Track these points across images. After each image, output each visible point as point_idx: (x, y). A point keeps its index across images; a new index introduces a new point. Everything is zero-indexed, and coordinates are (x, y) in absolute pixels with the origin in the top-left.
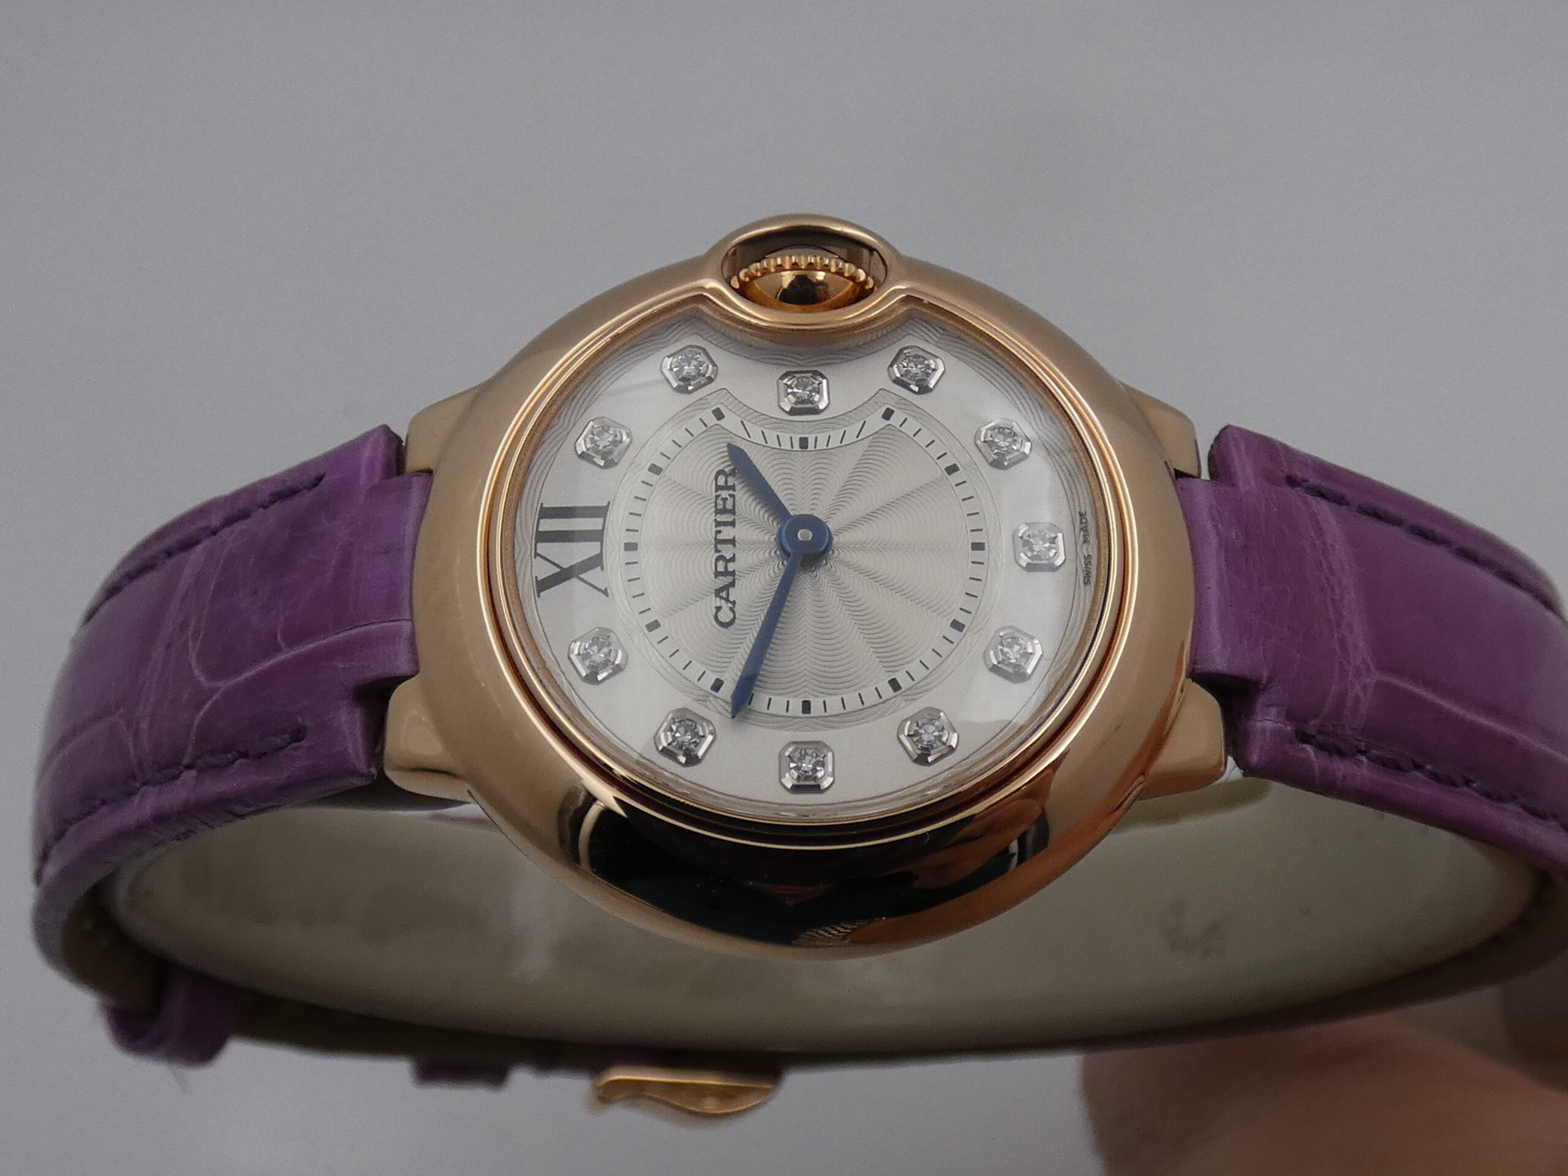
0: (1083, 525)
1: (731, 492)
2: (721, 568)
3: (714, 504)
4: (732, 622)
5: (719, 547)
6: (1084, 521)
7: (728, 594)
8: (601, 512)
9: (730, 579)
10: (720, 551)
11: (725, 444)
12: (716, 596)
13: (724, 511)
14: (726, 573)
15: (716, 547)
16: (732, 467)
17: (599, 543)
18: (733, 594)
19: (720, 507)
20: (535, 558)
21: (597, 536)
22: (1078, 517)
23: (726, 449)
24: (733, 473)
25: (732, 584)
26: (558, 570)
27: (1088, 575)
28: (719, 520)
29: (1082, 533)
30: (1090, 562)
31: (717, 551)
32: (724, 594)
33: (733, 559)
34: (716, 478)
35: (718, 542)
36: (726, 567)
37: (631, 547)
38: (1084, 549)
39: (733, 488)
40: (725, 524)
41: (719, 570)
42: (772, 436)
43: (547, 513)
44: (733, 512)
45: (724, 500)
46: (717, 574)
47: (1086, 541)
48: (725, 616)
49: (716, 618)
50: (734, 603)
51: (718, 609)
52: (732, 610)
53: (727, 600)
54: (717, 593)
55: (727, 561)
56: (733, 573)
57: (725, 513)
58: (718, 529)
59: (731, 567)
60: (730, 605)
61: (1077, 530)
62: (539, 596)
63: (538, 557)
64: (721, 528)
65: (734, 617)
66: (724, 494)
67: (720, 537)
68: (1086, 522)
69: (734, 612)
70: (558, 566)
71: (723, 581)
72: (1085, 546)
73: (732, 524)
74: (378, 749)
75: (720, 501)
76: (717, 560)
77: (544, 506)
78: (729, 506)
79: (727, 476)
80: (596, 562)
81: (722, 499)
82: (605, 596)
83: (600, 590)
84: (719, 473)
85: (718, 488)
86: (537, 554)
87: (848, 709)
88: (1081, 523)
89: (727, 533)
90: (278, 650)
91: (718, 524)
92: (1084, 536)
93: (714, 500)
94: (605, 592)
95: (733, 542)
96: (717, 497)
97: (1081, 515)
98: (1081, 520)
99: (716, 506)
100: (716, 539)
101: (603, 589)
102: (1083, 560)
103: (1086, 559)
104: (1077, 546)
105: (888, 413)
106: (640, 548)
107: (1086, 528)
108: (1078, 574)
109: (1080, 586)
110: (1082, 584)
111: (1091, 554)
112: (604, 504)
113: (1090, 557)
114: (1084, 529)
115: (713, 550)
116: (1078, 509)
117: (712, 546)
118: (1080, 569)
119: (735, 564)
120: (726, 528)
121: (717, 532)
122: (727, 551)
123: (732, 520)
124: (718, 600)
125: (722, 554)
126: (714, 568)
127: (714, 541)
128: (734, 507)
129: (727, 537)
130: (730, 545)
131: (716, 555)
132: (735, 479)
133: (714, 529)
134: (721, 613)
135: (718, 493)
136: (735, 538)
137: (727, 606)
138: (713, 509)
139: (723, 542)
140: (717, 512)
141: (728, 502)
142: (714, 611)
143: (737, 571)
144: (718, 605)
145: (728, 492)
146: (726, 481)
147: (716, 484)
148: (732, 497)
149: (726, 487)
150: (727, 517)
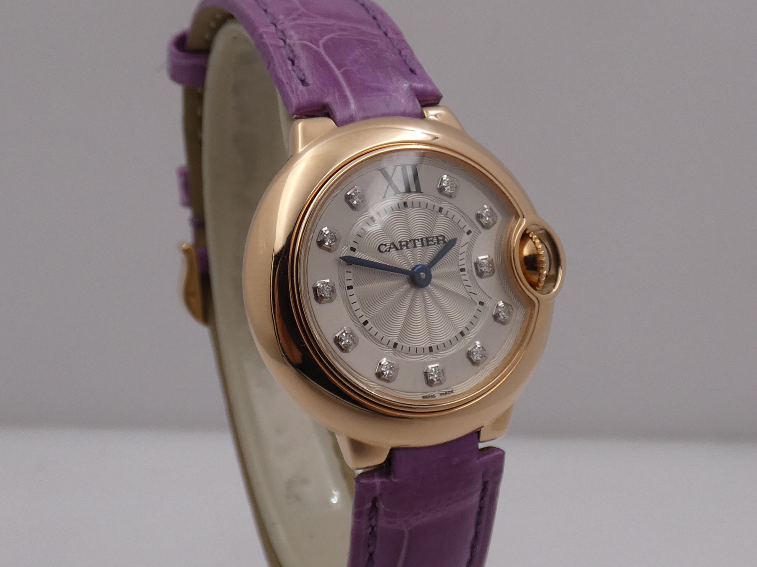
0: (448, 393)
4: (381, 251)
5: (412, 241)
6: (450, 393)
7: (392, 248)
8: (418, 190)
9: (399, 248)
11: (456, 237)
12: (391, 243)
13: (428, 241)
14: (401, 246)
15: (412, 240)
16: (447, 241)
17: (405, 191)
18: (393, 250)
20: (394, 166)
21: (408, 190)
22: (451, 390)
23: (455, 238)
24: (445, 242)
25: (397, 249)
26: (390, 176)
27: (426, 397)
29: (445, 393)
30: (432, 397)
31: (410, 241)
32: (392, 246)
33: (407, 248)
34: (441, 235)
35: (414, 240)
37: (406, 205)
38: (437, 394)
39: (438, 243)
40: (422, 244)
42: (464, 256)
43: (414, 168)
44: (428, 245)
45: (432, 241)
46: (400, 242)
47: (441, 394)
48: (383, 248)
49: (382, 244)
51: (385, 245)
52: (386, 251)
53: (390, 248)
54: (393, 244)
55: (406, 246)
56: (402, 249)
57: (427, 242)
58: (420, 240)
59: (405, 248)
60: (388, 250)
61: (445, 390)
62: (378, 170)
63: (394, 167)
66: (435, 240)
67: (416, 241)
68: (449, 394)
70: (392, 176)
71: (398, 245)
72: (439, 395)
73: (423, 246)
74: (304, 117)
75: (432, 238)
76: (406, 241)
77: (417, 166)
78: (430, 243)
79: (443, 240)
80: (397, 191)
81: (433, 239)
82: (383, 197)
83: (385, 195)
84: (444, 237)
85: (437, 237)
86: (395, 166)
87: (352, 305)
88: (449, 392)
89: (418, 244)
90: (339, 69)
91: (422, 239)
92: (443, 394)
93: (432, 236)
94: (384, 197)
95: (415, 246)
96: (433, 237)
97: (452, 392)
99: (429, 237)
102: (433, 394)
103: (434, 395)
104: (439, 391)
105: (481, 303)
106: (406, 209)
107: (447, 394)
108: (426, 393)
109: (421, 395)
110: (422, 396)
111: (436, 398)
112: (422, 191)
113: (435, 397)
114: (446, 393)
115: (410, 239)
116: (454, 389)
117: (412, 238)
118: (429, 394)
119: (406, 249)
120: (420, 243)
121: (418, 240)
122: (411, 245)
123: (424, 245)
124: (389, 244)
125: (409, 243)
126: (403, 240)
127: (414, 239)
128: (430, 245)
129: (417, 244)
130: (413, 246)
131: (408, 241)
132: (442, 244)
133: (419, 238)
134: (384, 246)
135: (435, 237)
136: (417, 247)
137: (388, 248)
138: (427, 236)
139: (415, 243)
140: (427, 238)
141: (432, 242)
142: (384, 243)
143: (403, 250)
144: (387, 245)
145: (436, 242)
146: (441, 240)
147: (439, 236)
148: (434, 244)
149: (438, 240)
150: (425, 242)
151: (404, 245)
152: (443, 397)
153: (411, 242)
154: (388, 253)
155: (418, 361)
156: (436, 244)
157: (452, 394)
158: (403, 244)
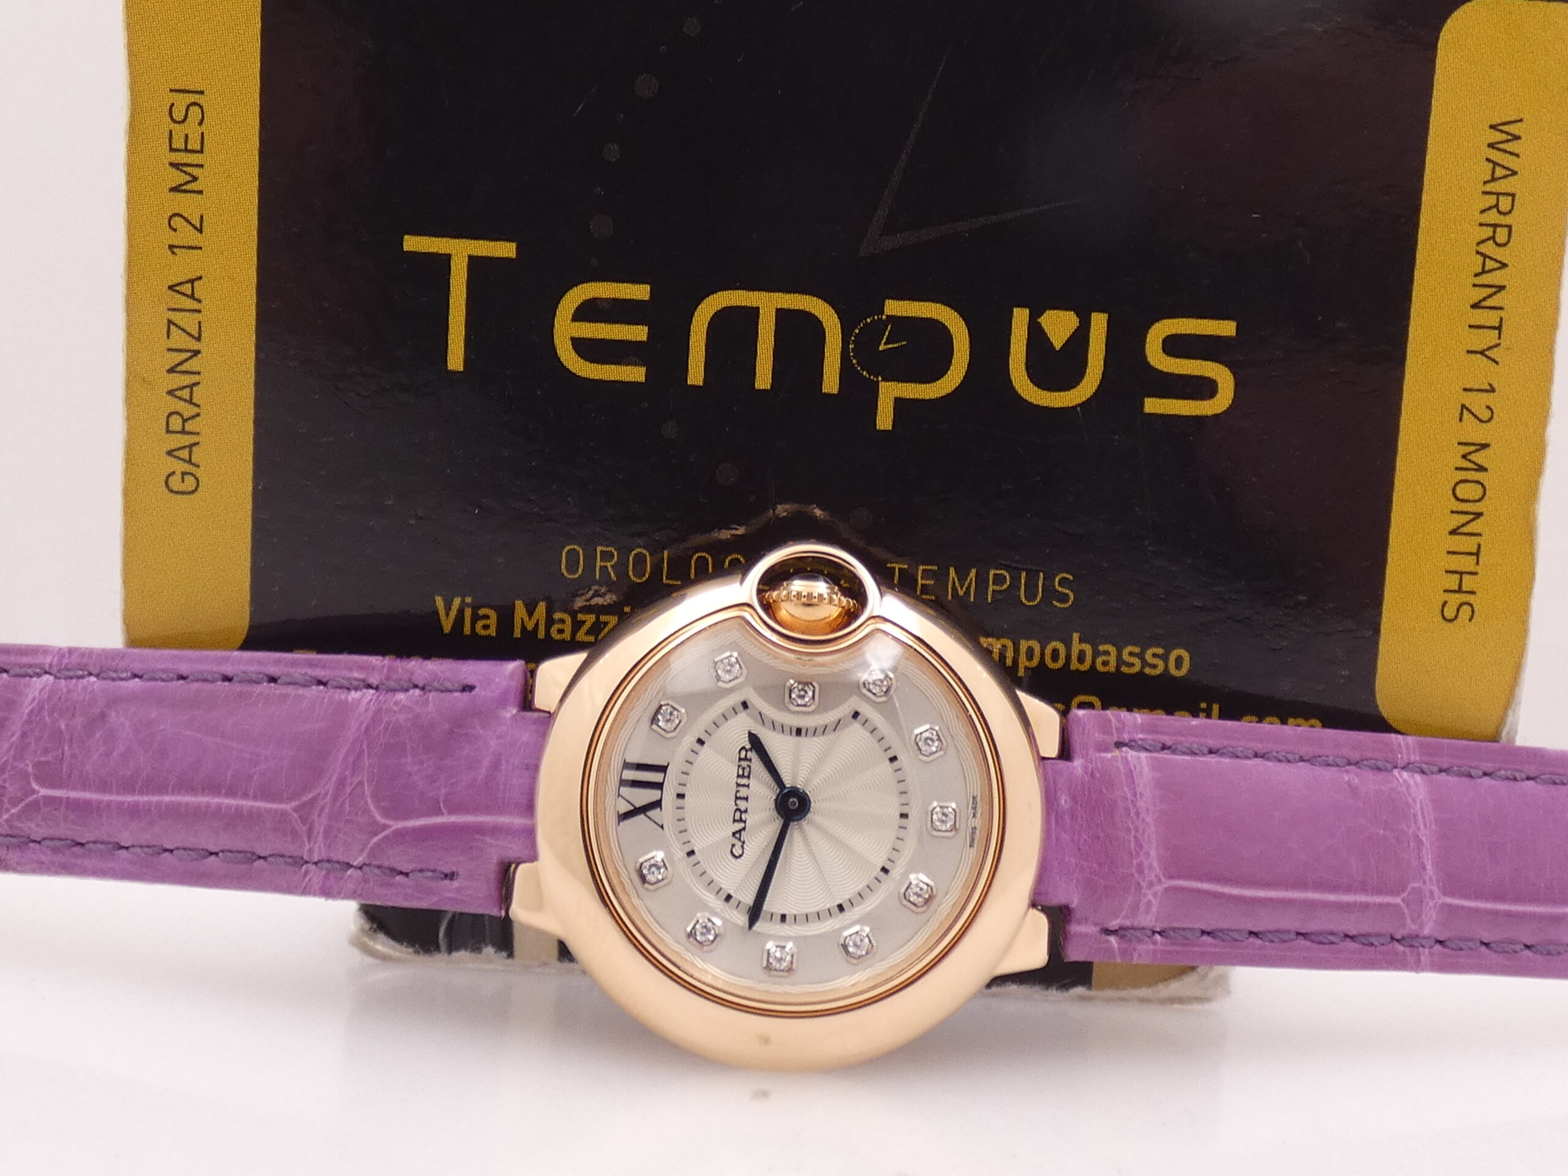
0: (974, 805)
1: (748, 763)
2: (737, 817)
3: (737, 771)
4: (740, 856)
5: (738, 802)
6: (975, 802)
7: (741, 836)
8: (663, 769)
9: (742, 825)
10: (738, 805)
11: (748, 732)
13: (743, 776)
14: (741, 820)
15: (735, 802)
16: (750, 746)
17: (660, 791)
19: (741, 773)
20: (618, 797)
21: (659, 786)
22: (971, 799)
23: (747, 735)
24: (751, 749)
25: (744, 831)
26: (632, 808)
27: (972, 840)
28: (739, 782)
29: (973, 811)
30: (974, 832)
31: (736, 804)
32: (738, 836)
33: (746, 811)
34: (740, 751)
35: (737, 798)
36: (741, 817)
37: (681, 796)
39: (750, 760)
40: (744, 785)
41: (736, 818)
42: (778, 725)
43: (627, 766)
44: (748, 778)
45: (744, 769)
46: (735, 821)
47: (974, 816)
48: (737, 851)
49: (732, 852)
50: (744, 842)
51: (733, 845)
52: (742, 847)
53: (740, 839)
54: (734, 834)
56: (745, 821)
57: (743, 778)
58: (738, 789)
59: (744, 817)
61: (970, 808)
62: (619, 825)
63: (620, 798)
64: (741, 789)
65: (743, 853)
66: (744, 764)
67: (738, 795)
69: (743, 849)
70: (632, 805)
71: (738, 826)
72: (974, 820)
73: (748, 786)
75: (741, 769)
76: (735, 811)
77: (627, 761)
78: (746, 774)
79: (747, 751)
80: (657, 804)
81: (742, 767)
82: (661, 829)
83: (658, 825)
84: (743, 748)
85: (740, 759)
86: (619, 795)
87: (809, 922)
89: (743, 792)
90: (439, 812)
91: (738, 785)
92: (974, 813)
93: (737, 767)
94: (662, 827)
96: (739, 766)
97: (974, 798)
98: (973, 801)
99: (738, 773)
100: (736, 796)
101: (660, 824)
102: (970, 830)
103: (972, 828)
104: (968, 819)
105: (856, 715)
106: (687, 797)
107: (976, 807)
108: (965, 840)
109: (966, 849)
110: (968, 847)
111: (976, 825)
112: (666, 764)
113: (975, 828)
114: (974, 808)
115: (734, 804)
116: (972, 795)
117: (733, 801)
118: (968, 836)
119: (747, 815)
121: (737, 791)
122: (742, 805)
123: (747, 783)
124: (734, 839)
125: (739, 807)
126: (733, 816)
127: (734, 798)
128: (750, 773)
129: (743, 795)
130: (745, 802)
131: (735, 808)
132: (752, 755)
133: (735, 790)
134: (735, 848)
135: (740, 763)
136: (748, 796)
137: (740, 844)
138: (736, 774)
139: (740, 798)
140: (738, 776)
141: (746, 769)
142: (731, 847)
143: (748, 820)
146: (746, 755)
147: (739, 756)
148: (749, 767)
149: (746, 759)
150: (744, 781)
152: (978, 815)
154: (746, 844)
157: (978, 799)
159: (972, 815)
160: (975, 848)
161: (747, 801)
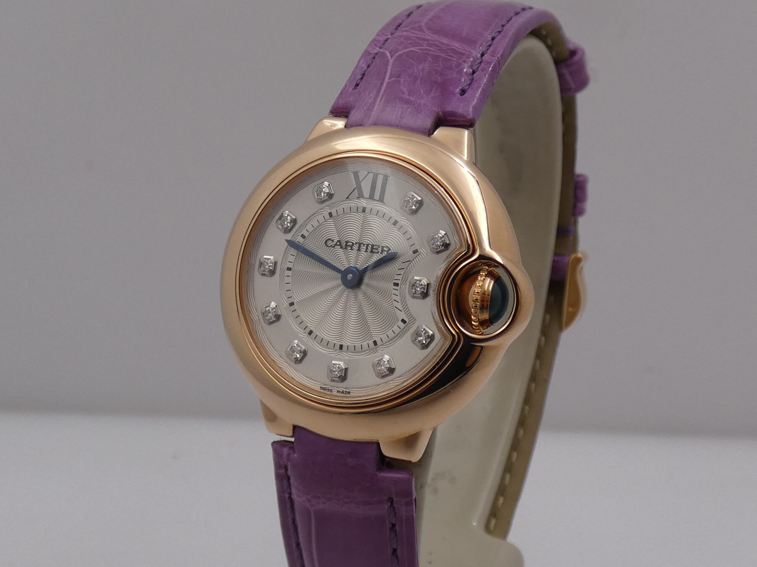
0: (344, 392)
3: (376, 244)
4: (326, 244)
7: (338, 245)
8: (381, 200)
9: (344, 247)
10: (356, 244)
13: (372, 248)
14: (346, 245)
16: (390, 254)
17: (368, 197)
18: (338, 247)
19: (375, 247)
20: (368, 172)
22: (348, 391)
23: (398, 252)
24: (388, 254)
25: (341, 248)
26: (360, 180)
27: (324, 389)
29: (341, 391)
30: (329, 391)
31: (356, 243)
32: (338, 243)
34: (387, 247)
37: (364, 210)
38: (334, 390)
40: (367, 248)
43: (385, 178)
44: (371, 252)
46: (347, 242)
48: (330, 243)
49: (330, 239)
50: (334, 247)
51: (333, 241)
52: (332, 246)
53: (336, 245)
55: (351, 247)
56: (346, 248)
58: (365, 245)
59: (349, 248)
60: (333, 245)
61: (343, 389)
62: (352, 172)
65: (329, 247)
66: (380, 250)
67: (362, 245)
68: (345, 393)
69: (330, 246)
70: (362, 181)
71: (344, 244)
72: (336, 391)
73: (366, 251)
76: (352, 243)
77: (388, 177)
78: (374, 251)
79: (387, 252)
80: (361, 196)
82: (346, 197)
83: (349, 196)
84: (389, 249)
85: (383, 247)
88: (346, 392)
91: (368, 245)
92: (340, 391)
93: (378, 245)
95: (359, 250)
96: (379, 246)
97: (349, 393)
98: (347, 392)
99: (375, 245)
101: (349, 197)
102: (330, 389)
104: (337, 387)
105: (404, 321)
106: (363, 214)
108: (325, 385)
109: (320, 385)
111: (333, 392)
112: (384, 201)
113: (331, 392)
114: (343, 392)
115: (357, 242)
116: (351, 391)
117: (358, 242)
118: (327, 386)
119: (349, 250)
120: (365, 248)
121: (364, 244)
122: (356, 247)
123: (368, 251)
124: (337, 241)
125: (354, 245)
126: (350, 241)
127: (360, 242)
128: (374, 252)
129: (361, 248)
130: (357, 249)
131: (355, 243)
133: (365, 243)
134: (331, 242)
135: (380, 247)
136: (361, 251)
137: (333, 244)
138: (374, 244)
139: (359, 247)
140: (373, 246)
141: (376, 250)
142: (332, 239)
143: (347, 250)
144: (334, 241)
145: (380, 251)
146: (385, 251)
147: (385, 247)
148: (378, 253)
149: (383, 251)
150: (369, 249)
151: (349, 246)
152: (339, 394)
153: (357, 245)
154: (333, 248)
155: (328, 354)
156: (379, 253)
157: (348, 395)
158: (349, 244)
159: (339, 390)
160: (320, 390)
161: (357, 250)
